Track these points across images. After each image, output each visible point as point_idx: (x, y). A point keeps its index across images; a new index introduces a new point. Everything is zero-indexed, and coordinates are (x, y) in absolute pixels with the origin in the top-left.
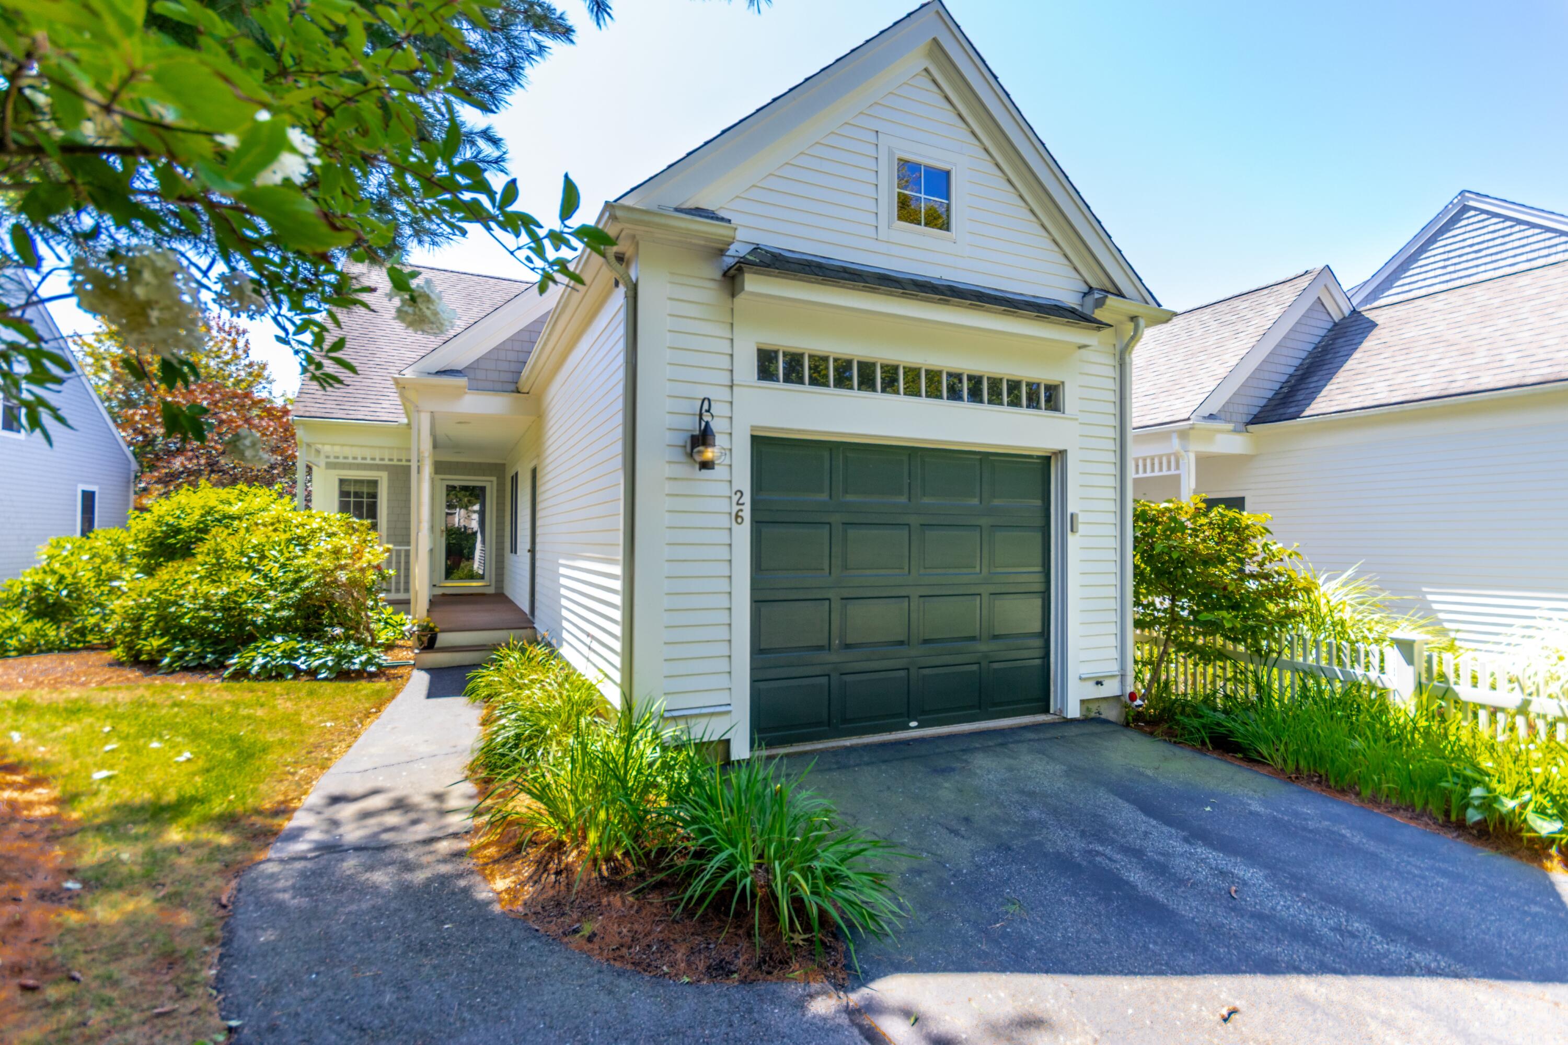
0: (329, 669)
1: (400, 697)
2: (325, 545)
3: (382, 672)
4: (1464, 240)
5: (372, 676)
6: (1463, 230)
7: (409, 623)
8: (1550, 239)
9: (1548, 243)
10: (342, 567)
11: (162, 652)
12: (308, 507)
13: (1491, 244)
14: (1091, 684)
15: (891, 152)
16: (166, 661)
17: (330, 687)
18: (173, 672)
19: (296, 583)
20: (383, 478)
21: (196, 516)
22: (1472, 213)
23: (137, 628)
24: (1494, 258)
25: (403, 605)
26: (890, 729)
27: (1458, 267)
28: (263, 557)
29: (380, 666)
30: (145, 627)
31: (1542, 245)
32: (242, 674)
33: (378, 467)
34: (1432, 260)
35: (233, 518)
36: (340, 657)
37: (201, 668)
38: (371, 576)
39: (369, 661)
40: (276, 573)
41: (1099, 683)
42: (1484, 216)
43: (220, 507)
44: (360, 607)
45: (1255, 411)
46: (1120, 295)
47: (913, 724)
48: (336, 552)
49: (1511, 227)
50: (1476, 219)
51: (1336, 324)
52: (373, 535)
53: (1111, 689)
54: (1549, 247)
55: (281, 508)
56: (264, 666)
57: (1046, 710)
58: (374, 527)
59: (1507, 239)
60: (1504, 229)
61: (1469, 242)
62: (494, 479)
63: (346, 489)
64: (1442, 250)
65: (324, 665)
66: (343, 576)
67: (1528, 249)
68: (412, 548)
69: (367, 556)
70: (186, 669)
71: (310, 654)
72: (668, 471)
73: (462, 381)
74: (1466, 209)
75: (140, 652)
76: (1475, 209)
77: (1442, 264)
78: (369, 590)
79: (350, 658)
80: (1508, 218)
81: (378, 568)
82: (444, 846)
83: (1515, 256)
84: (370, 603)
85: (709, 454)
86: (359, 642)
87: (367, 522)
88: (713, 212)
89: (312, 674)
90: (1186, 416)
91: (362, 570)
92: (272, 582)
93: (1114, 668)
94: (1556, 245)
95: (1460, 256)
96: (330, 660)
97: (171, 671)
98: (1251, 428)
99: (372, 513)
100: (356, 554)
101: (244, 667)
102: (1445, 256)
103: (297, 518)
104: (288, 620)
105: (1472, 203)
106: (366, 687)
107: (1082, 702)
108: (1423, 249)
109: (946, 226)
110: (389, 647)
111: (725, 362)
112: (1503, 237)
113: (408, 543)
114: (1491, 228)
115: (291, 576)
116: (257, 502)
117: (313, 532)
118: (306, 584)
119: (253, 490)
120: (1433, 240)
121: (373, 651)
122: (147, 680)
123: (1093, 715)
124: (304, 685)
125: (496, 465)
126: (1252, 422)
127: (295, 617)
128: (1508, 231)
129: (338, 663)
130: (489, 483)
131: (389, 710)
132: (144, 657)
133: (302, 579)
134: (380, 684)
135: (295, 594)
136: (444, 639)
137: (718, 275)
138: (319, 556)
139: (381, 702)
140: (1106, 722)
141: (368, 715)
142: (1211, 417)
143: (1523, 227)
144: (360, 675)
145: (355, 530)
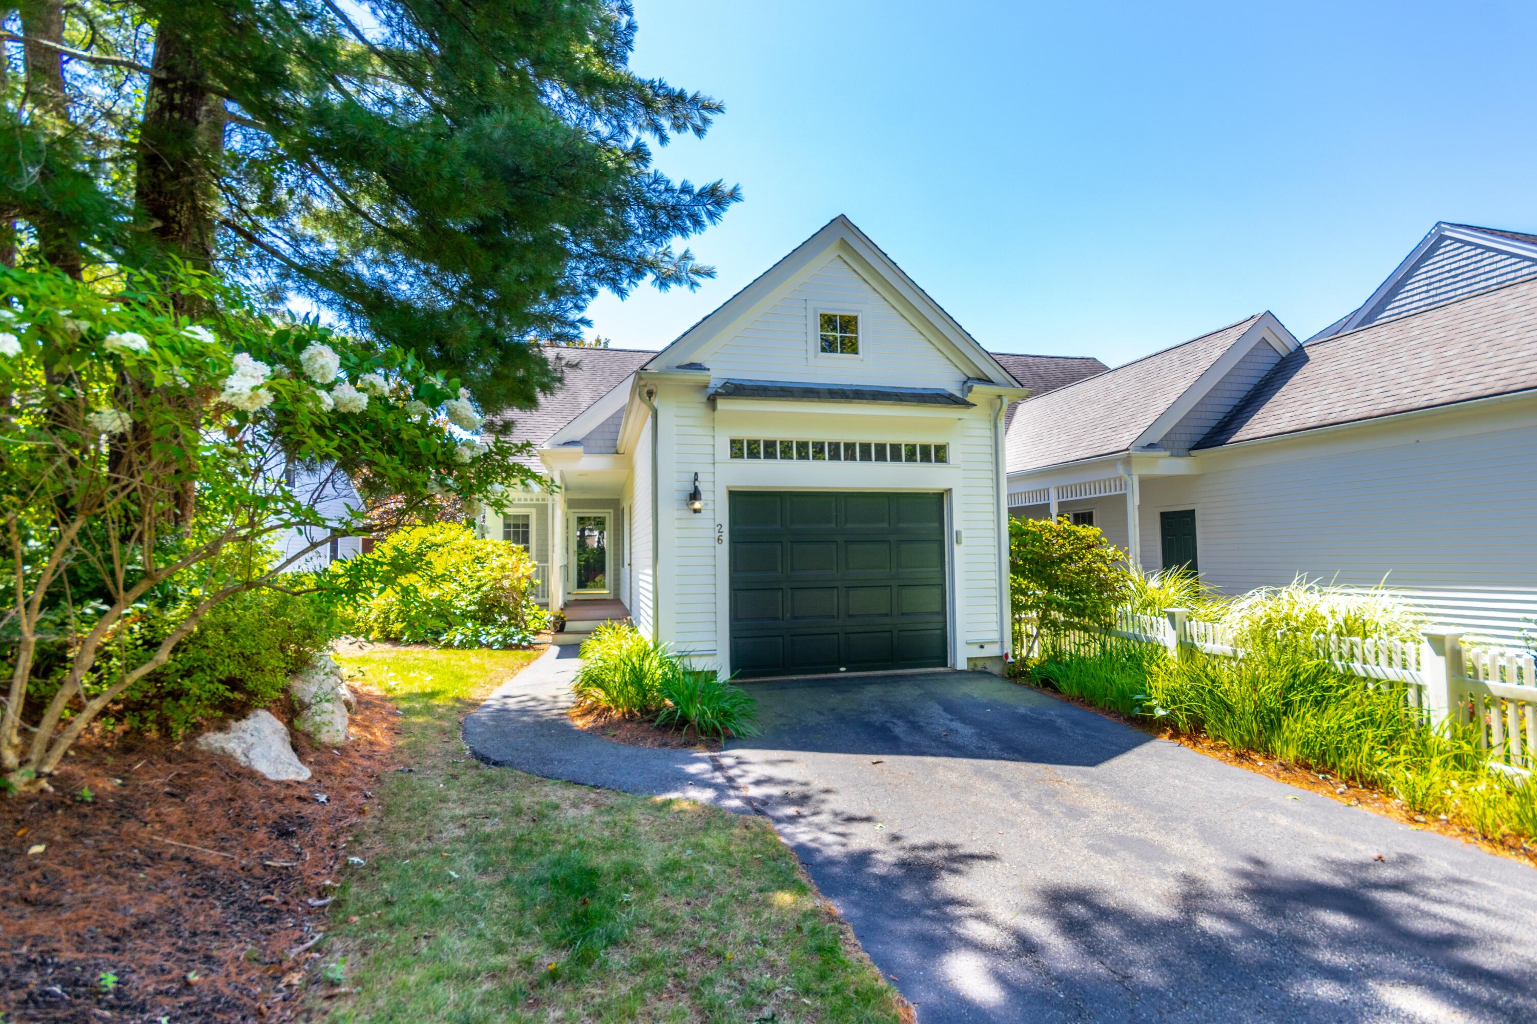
0: (500, 643)
1: (541, 658)
2: (496, 564)
3: (530, 646)
4: (1443, 266)
5: (525, 648)
6: (1441, 257)
7: (547, 616)
8: (1515, 263)
9: (1514, 267)
10: (507, 577)
11: (402, 633)
12: (483, 536)
13: (1466, 269)
14: (977, 647)
15: (815, 311)
16: (405, 638)
17: (500, 653)
18: (409, 645)
19: (478, 588)
20: (533, 513)
21: (415, 545)
22: (1448, 242)
23: (387, 618)
24: (1469, 282)
25: (544, 606)
26: (826, 672)
27: (1439, 291)
28: (458, 571)
29: (530, 643)
30: (392, 617)
31: (1509, 269)
32: (449, 645)
33: (529, 506)
34: (1416, 285)
35: (436, 545)
36: (506, 636)
37: (424, 643)
38: (524, 584)
39: (524, 639)
40: (467, 582)
41: (982, 647)
42: (1458, 245)
43: (430, 538)
44: (517, 605)
45: (1199, 438)
46: (989, 381)
47: (843, 669)
48: (503, 567)
49: (1482, 253)
50: (1451, 247)
51: (1283, 359)
52: (525, 555)
53: (993, 651)
54: (1515, 271)
55: (467, 537)
56: (461, 641)
57: (945, 665)
58: (527, 549)
59: (1479, 265)
60: (1476, 255)
61: (1447, 268)
62: (611, 511)
63: (508, 522)
64: (1424, 276)
65: (497, 640)
66: (506, 583)
67: (1497, 273)
68: (550, 564)
69: (522, 570)
70: (416, 643)
71: (488, 634)
72: (676, 514)
73: (580, 449)
74: (1443, 238)
75: (390, 632)
76: (1451, 238)
77: (1425, 289)
78: (523, 594)
79: (511, 636)
80: (1478, 246)
81: (528, 578)
82: (555, 712)
83: (1486, 280)
84: (524, 602)
85: (697, 505)
86: (517, 626)
87: (521, 546)
88: (700, 365)
89: (490, 646)
90: (1125, 447)
91: (519, 579)
92: (465, 588)
93: (995, 636)
94: (1521, 269)
95: (1440, 281)
96: (500, 637)
97: (408, 644)
98: (1193, 453)
99: (526, 540)
100: (515, 568)
101: (450, 641)
102: (1428, 281)
103: (478, 544)
104: (475, 612)
105: (1447, 233)
106: (521, 653)
107: (969, 659)
108: (1409, 275)
109: (855, 351)
110: (537, 633)
111: (709, 450)
112: (1476, 262)
113: (547, 561)
114: (1465, 255)
115: (476, 583)
116: (453, 534)
117: (488, 554)
118: (484, 589)
119: (449, 525)
120: (1416, 267)
121: (527, 633)
122: (396, 649)
123: (979, 668)
124: (485, 651)
125: (612, 500)
126: (1194, 448)
127: (479, 611)
128: (1479, 258)
129: (505, 639)
130: (608, 514)
131: (533, 665)
132: (392, 636)
133: (483, 585)
134: (530, 652)
135: (478, 595)
136: (569, 626)
137: (704, 399)
138: (492, 570)
139: (530, 660)
140: (990, 674)
141: (522, 666)
142: (1151, 446)
143: (1492, 254)
144: (518, 647)
145: (514, 552)
